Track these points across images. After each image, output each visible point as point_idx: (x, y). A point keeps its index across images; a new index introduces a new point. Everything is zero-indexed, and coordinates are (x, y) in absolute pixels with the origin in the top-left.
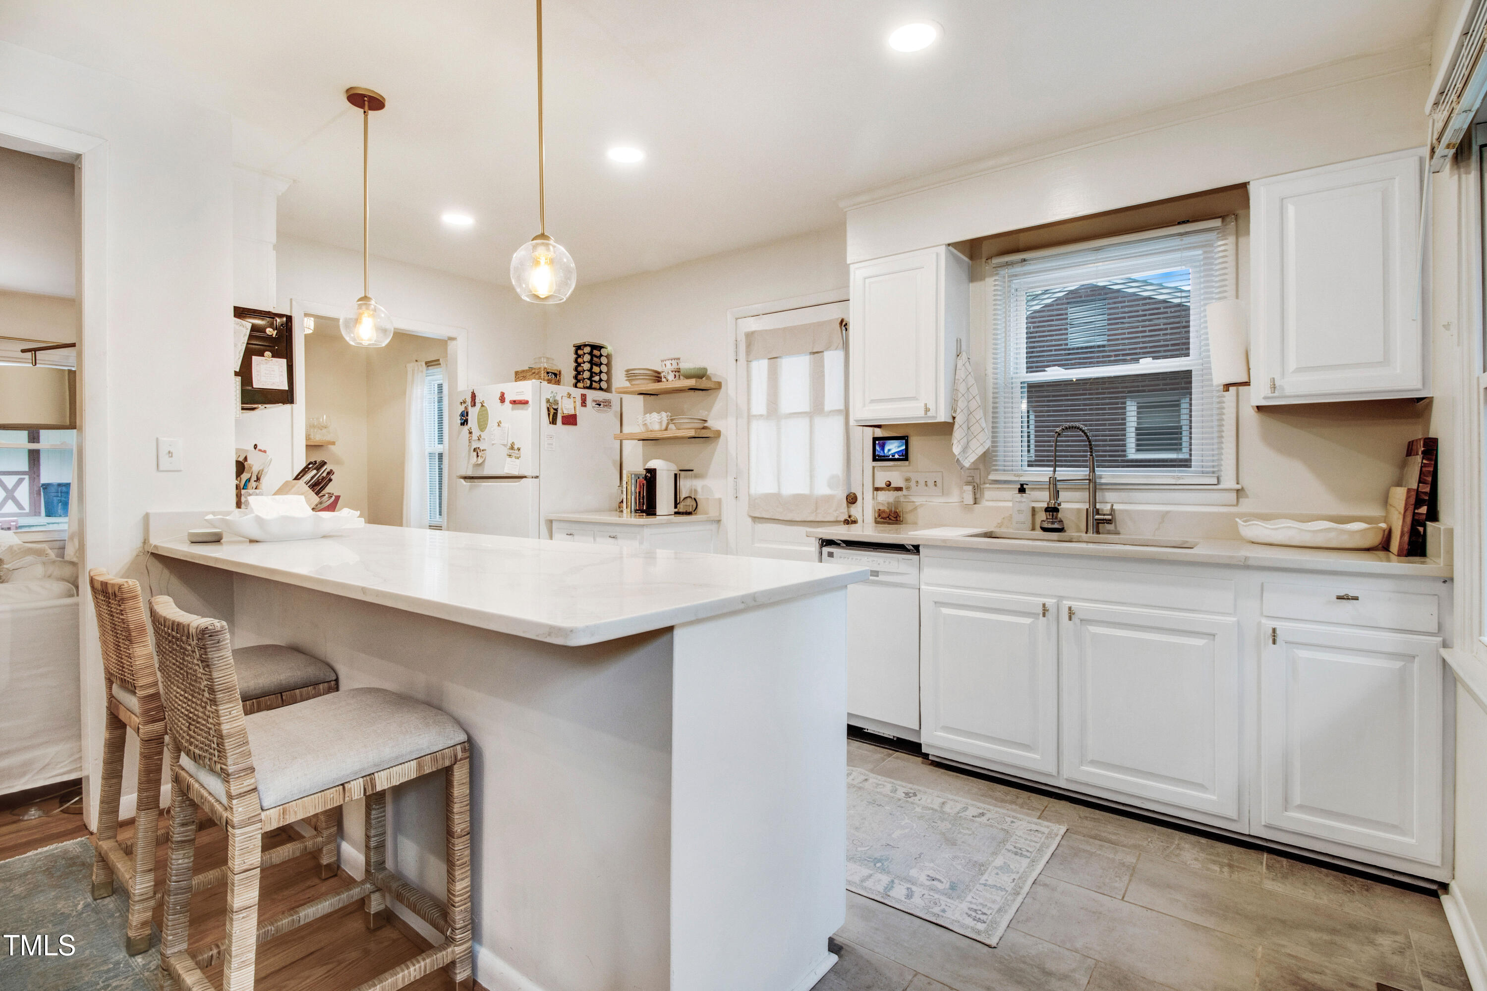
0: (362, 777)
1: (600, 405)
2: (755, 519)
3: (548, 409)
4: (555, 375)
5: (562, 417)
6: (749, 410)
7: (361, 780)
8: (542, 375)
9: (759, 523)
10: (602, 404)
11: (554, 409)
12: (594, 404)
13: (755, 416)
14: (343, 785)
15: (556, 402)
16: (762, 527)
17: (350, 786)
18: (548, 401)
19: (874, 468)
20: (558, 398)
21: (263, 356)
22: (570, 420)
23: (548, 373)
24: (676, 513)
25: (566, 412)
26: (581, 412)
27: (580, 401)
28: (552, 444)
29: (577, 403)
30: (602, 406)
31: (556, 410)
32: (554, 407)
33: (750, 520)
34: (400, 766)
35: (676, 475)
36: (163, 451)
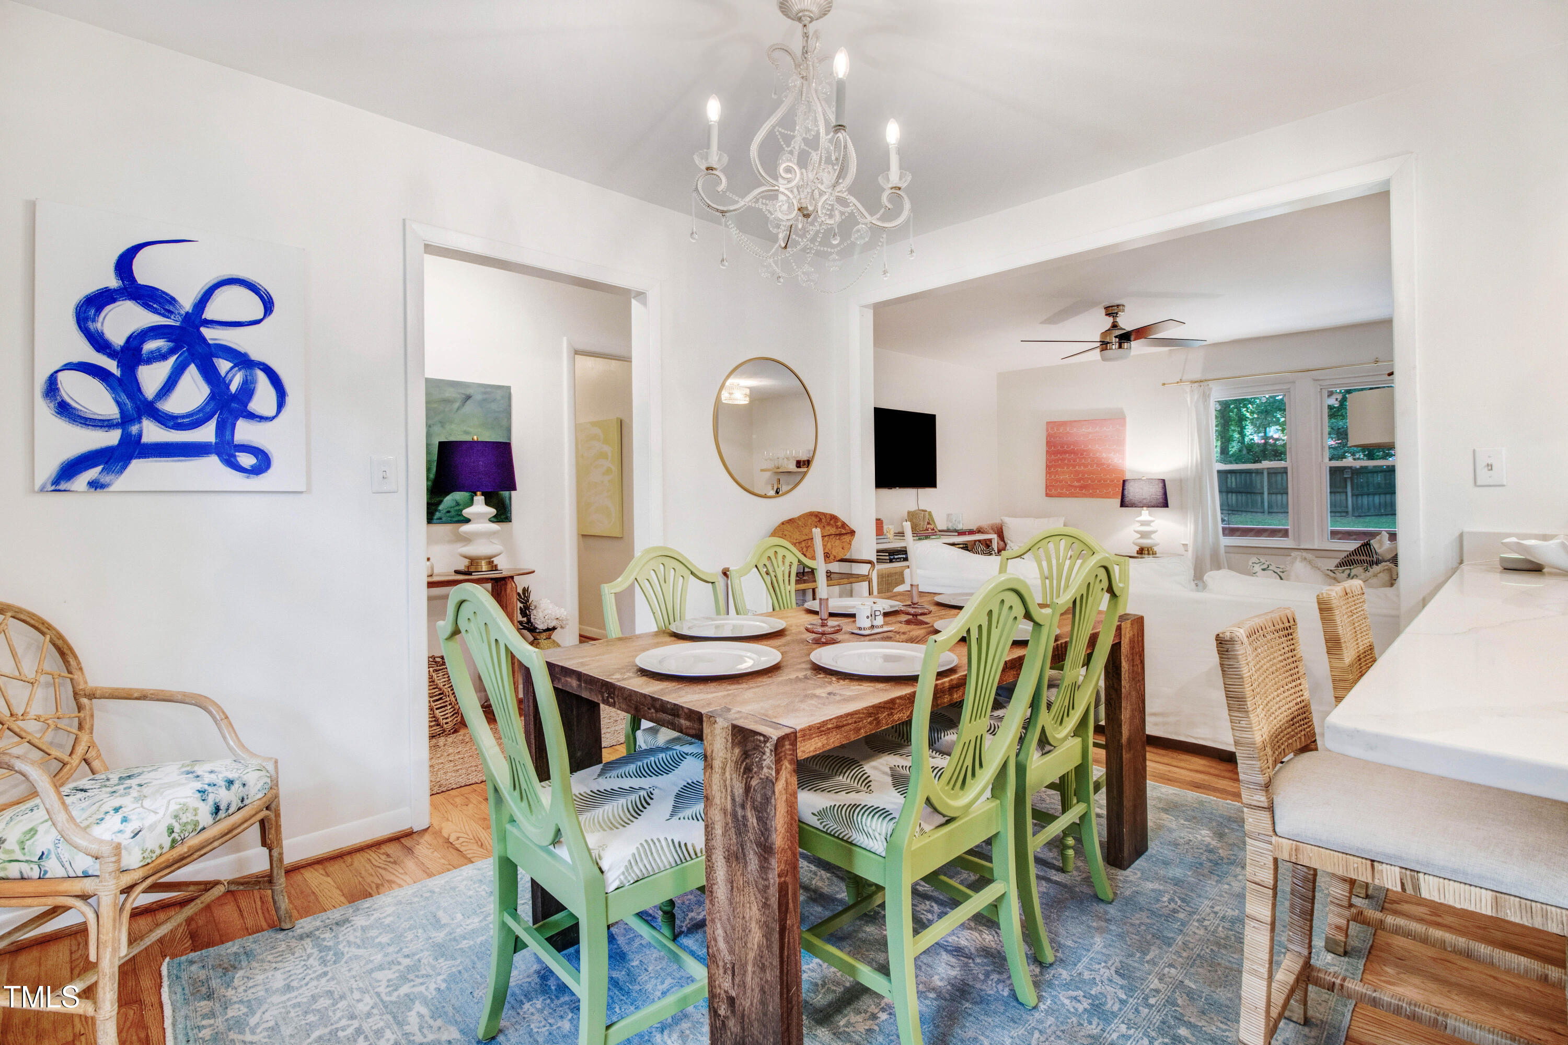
0: (1401, 868)
7: (1397, 869)
14: (1373, 861)
17: (1380, 867)
34: (1462, 885)
36: (1481, 464)
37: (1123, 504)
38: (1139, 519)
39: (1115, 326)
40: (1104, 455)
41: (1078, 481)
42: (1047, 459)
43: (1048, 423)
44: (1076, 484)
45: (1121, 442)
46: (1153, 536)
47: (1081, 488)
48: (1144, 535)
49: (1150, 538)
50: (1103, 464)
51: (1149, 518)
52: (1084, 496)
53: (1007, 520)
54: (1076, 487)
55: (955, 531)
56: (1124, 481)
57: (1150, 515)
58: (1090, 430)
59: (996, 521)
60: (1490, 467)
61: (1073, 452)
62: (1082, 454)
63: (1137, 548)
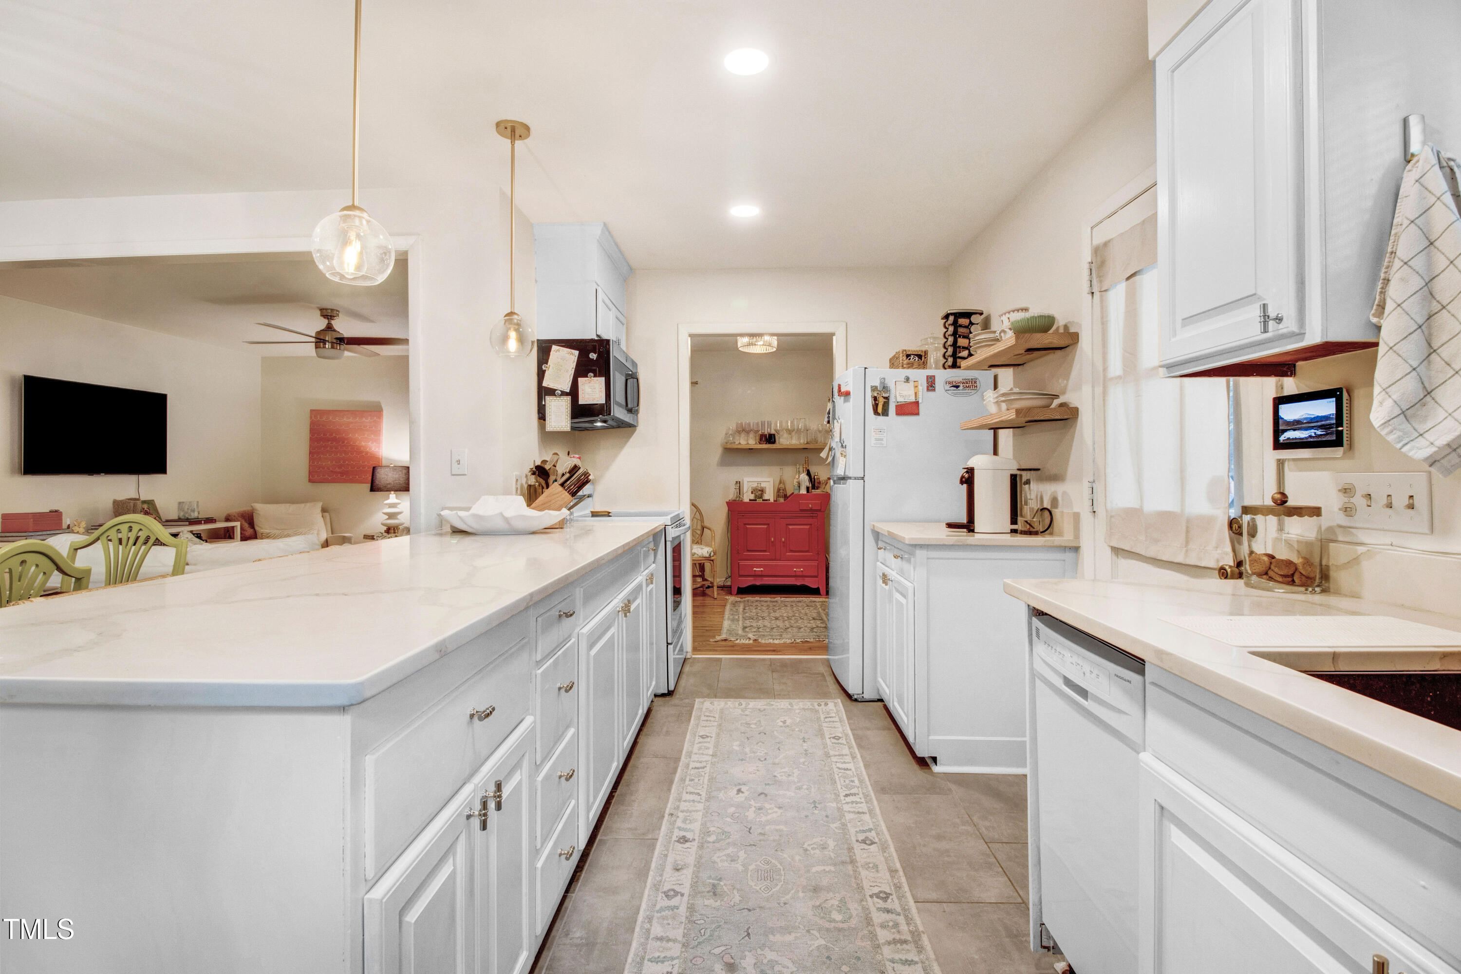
1: (957, 387)
2: (1117, 551)
3: (875, 399)
4: (920, 356)
5: (896, 406)
6: (1105, 370)
8: (901, 359)
9: (1124, 558)
10: (961, 385)
11: (885, 398)
12: (948, 387)
13: (1112, 379)
15: (885, 388)
16: (1125, 564)
18: (874, 389)
19: (1281, 463)
20: (891, 384)
21: (587, 377)
22: (909, 409)
23: (908, 356)
24: (1014, 531)
25: (901, 399)
26: (927, 401)
27: (925, 385)
28: (882, 440)
29: (920, 388)
30: (961, 388)
31: (887, 398)
32: (884, 395)
33: (1109, 550)
35: (1014, 478)
36: (454, 461)
37: (373, 489)
38: (386, 502)
39: (329, 328)
40: (363, 444)
41: (340, 467)
42: (310, 446)
43: (312, 411)
44: (337, 470)
45: (377, 432)
46: (399, 517)
47: (342, 474)
48: (391, 516)
49: (397, 519)
50: (362, 452)
51: (396, 501)
52: (345, 481)
53: (259, 507)
54: (336, 473)
55: (187, 520)
56: (374, 468)
57: (397, 498)
58: (351, 420)
59: (244, 508)
60: (459, 462)
61: (335, 440)
62: (343, 442)
63: (385, 528)
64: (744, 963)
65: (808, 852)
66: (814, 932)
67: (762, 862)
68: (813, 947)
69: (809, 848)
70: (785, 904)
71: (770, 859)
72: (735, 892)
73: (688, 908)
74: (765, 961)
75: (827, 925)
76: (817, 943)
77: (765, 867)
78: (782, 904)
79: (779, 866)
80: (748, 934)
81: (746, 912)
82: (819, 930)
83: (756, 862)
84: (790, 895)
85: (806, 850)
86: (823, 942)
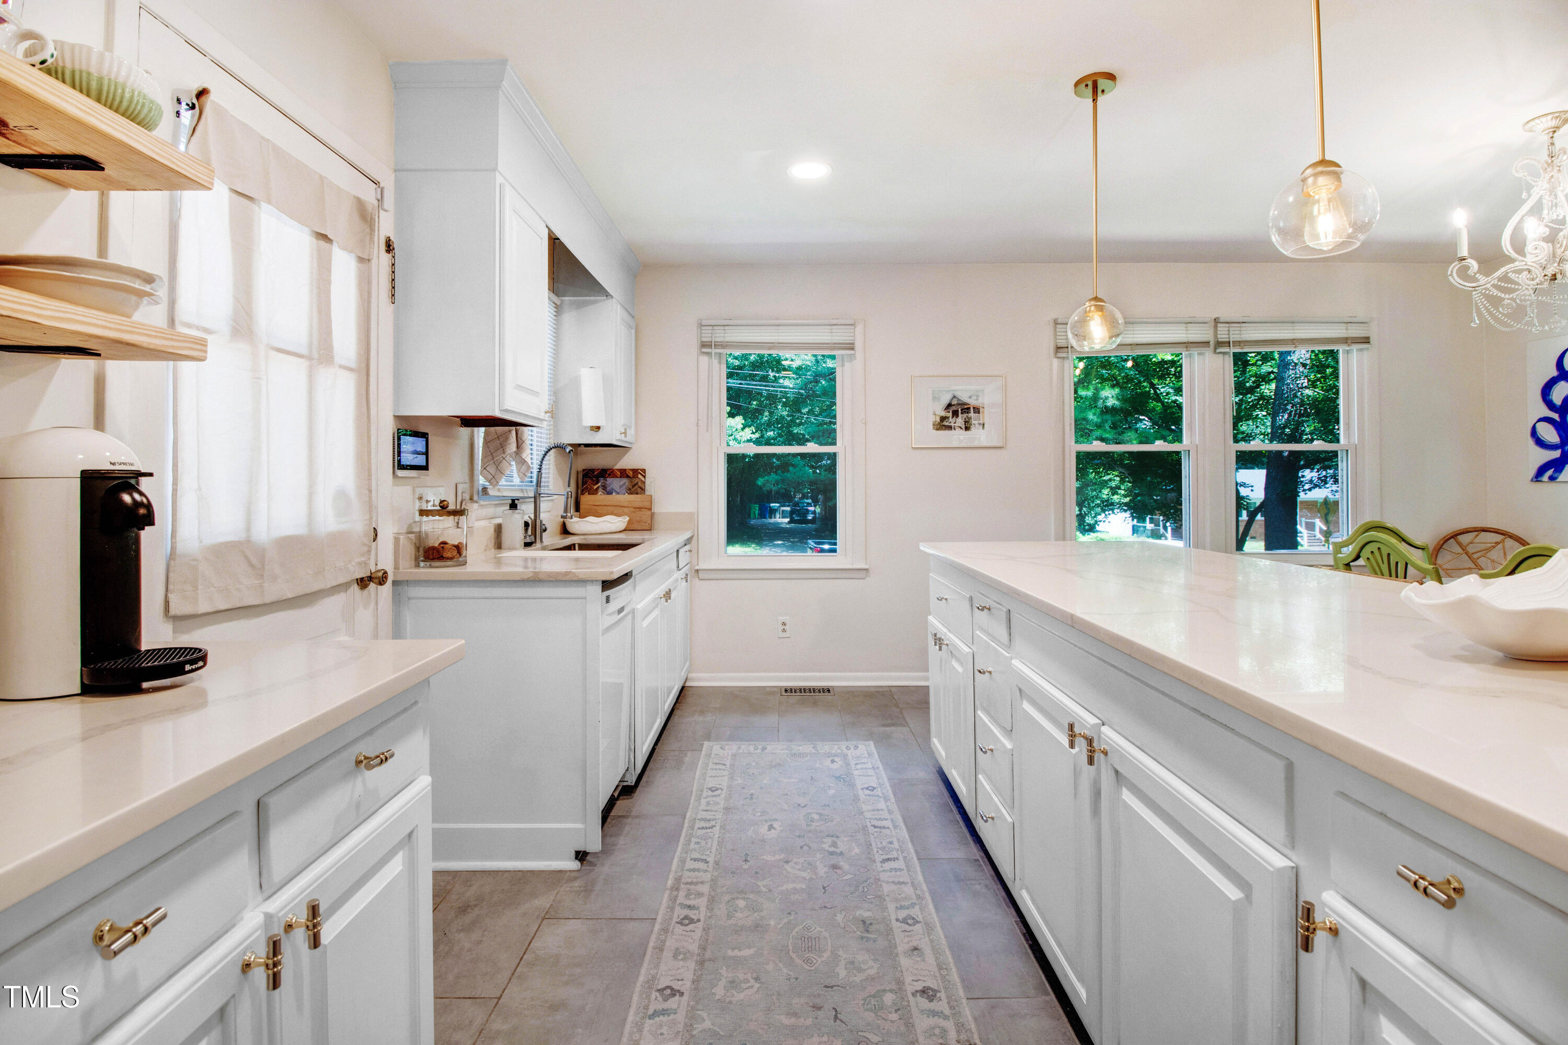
64: (826, 869)
65: (755, 975)
66: (764, 890)
67: (815, 961)
68: (768, 880)
69: (752, 981)
70: (790, 913)
71: (806, 967)
72: (842, 925)
73: (887, 908)
74: (809, 871)
75: (751, 896)
76: (765, 882)
77: (811, 955)
78: (793, 913)
79: (794, 956)
80: (824, 888)
81: (828, 905)
82: (759, 892)
83: (822, 962)
84: (783, 922)
85: (757, 979)
86: (760, 883)
